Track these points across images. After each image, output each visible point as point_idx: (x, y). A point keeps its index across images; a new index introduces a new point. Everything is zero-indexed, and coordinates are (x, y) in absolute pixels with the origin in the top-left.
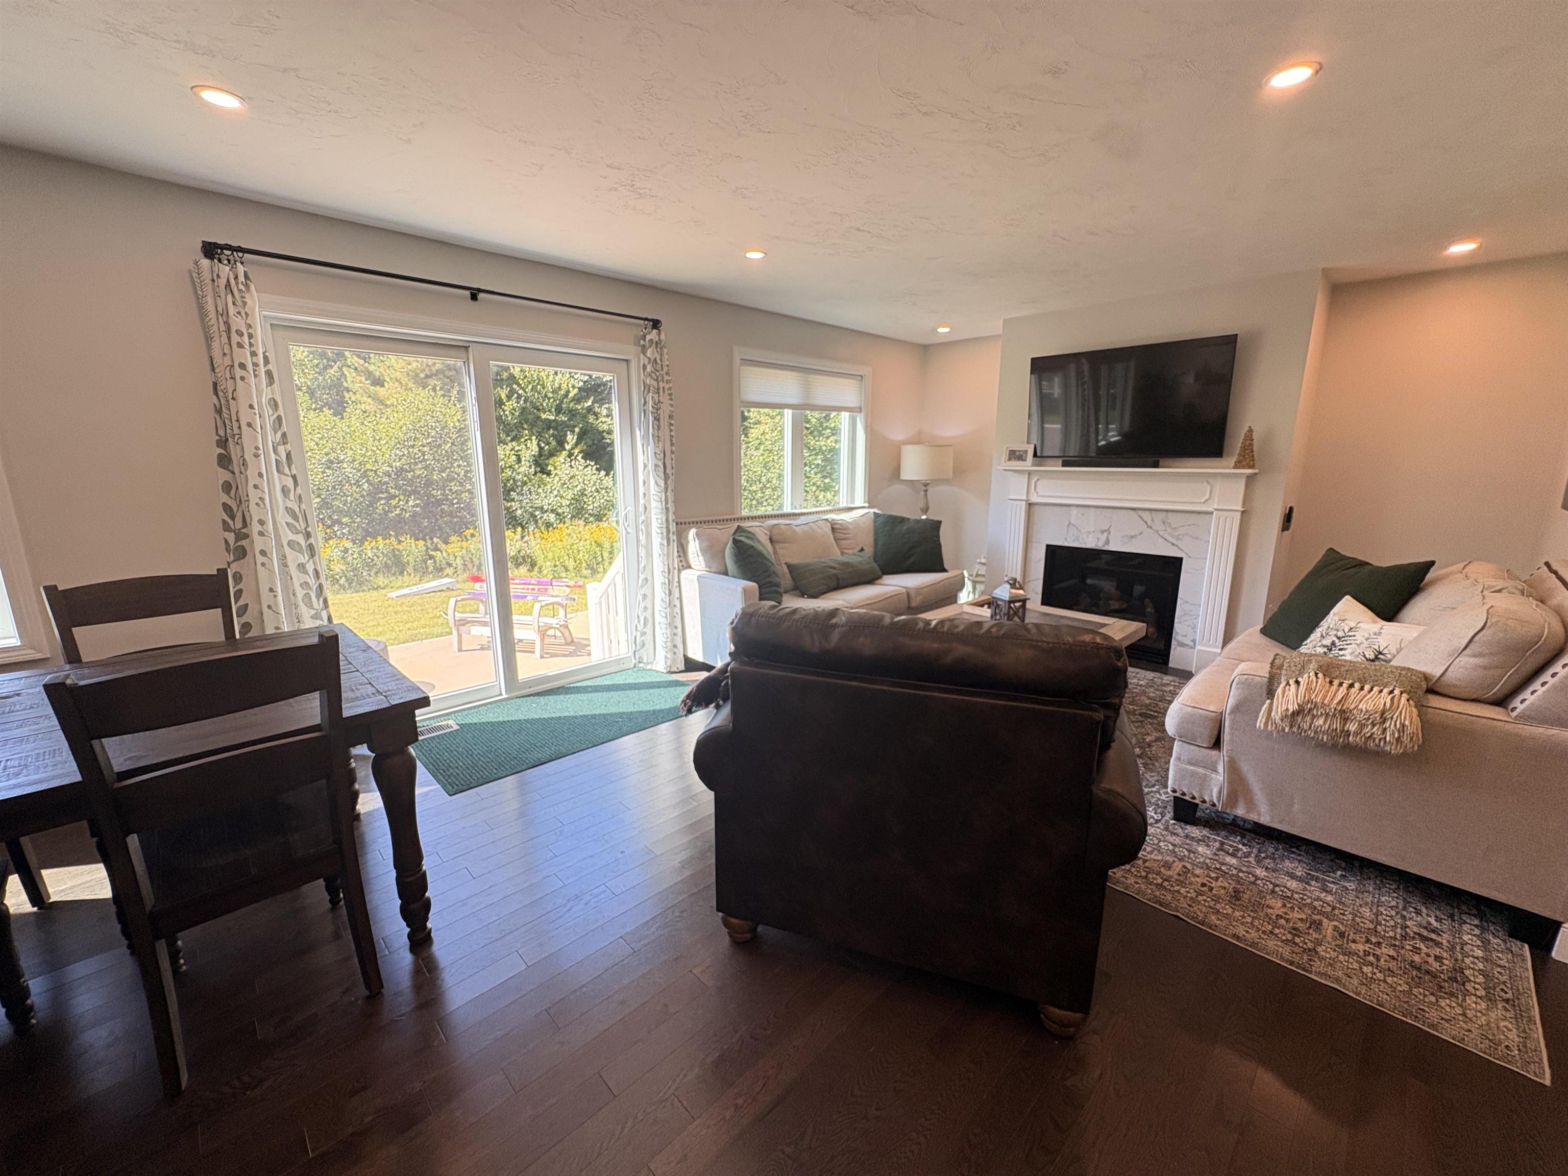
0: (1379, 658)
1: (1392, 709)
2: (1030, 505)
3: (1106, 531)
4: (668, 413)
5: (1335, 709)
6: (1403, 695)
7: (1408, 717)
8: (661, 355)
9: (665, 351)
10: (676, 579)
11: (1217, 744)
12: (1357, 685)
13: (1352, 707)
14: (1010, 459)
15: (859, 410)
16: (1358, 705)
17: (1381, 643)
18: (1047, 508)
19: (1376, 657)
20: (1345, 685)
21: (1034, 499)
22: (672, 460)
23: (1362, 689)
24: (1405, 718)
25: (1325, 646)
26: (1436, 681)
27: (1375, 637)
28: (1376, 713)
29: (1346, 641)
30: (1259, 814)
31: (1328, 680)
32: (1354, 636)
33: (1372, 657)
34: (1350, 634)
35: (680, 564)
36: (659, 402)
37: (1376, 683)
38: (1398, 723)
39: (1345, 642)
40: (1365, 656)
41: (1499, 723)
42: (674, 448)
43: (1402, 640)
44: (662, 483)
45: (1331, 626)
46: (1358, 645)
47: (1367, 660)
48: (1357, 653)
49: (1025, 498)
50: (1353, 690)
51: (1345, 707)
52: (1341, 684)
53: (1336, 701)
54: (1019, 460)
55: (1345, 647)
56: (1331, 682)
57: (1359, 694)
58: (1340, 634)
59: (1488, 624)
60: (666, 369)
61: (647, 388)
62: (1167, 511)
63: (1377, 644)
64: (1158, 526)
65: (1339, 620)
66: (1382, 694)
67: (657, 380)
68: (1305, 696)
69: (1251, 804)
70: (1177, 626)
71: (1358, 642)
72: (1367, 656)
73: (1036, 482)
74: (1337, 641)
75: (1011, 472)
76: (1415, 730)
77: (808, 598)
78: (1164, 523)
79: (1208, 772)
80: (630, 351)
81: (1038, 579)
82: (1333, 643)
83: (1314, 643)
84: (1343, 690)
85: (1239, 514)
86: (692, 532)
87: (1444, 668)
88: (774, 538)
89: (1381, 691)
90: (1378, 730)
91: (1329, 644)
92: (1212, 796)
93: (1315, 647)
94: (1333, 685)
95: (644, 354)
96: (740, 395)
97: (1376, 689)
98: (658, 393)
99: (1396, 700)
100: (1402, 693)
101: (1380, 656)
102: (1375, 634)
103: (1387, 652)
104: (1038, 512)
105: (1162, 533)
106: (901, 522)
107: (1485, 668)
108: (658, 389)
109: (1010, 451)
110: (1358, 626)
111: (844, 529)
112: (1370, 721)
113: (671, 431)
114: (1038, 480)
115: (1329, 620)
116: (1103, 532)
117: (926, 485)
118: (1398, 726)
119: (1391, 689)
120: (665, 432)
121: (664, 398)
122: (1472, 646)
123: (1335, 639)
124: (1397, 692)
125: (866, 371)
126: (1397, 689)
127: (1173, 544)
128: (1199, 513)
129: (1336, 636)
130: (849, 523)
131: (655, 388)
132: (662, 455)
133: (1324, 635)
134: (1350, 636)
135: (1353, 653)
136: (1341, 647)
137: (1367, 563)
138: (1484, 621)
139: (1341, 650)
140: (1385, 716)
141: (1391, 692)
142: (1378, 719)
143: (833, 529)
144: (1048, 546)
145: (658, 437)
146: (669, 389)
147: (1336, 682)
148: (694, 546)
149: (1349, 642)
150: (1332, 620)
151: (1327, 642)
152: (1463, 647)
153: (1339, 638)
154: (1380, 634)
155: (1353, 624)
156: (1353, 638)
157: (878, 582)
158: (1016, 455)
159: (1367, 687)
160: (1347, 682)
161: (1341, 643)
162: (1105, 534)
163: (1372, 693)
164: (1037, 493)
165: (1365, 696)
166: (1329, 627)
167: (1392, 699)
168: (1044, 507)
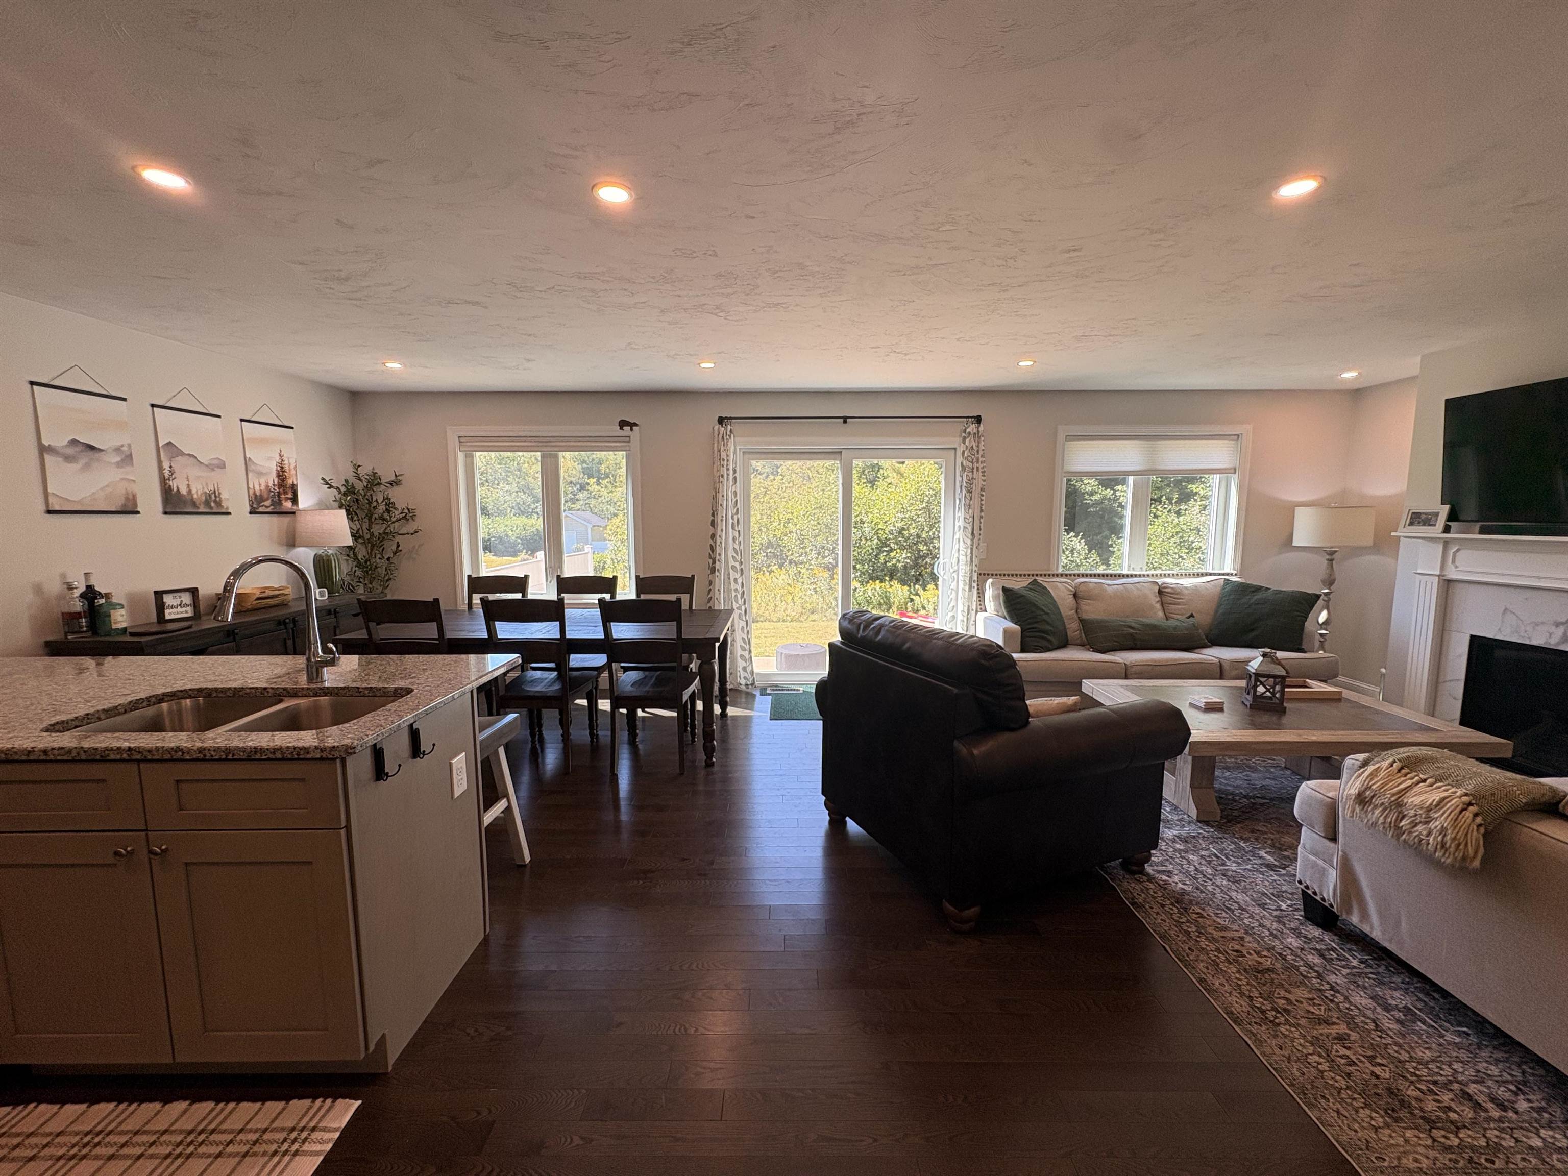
2: (1447, 585)
4: (980, 486)
8: (979, 443)
9: (982, 439)
10: (973, 618)
11: (1333, 835)
14: (1411, 524)
15: (1233, 471)
18: (1472, 587)
21: (1452, 574)
22: (981, 523)
35: (979, 607)
36: (973, 478)
42: (982, 514)
44: (969, 542)
49: (1438, 573)
54: (1424, 525)
60: (981, 453)
61: (964, 468)
67: (972, 462)
69: (1365, 916)
73: (1455, 553)
75: (1420, 540)
77: (1093, 651)
79: (1326, 866)
80: (955, 442)
86: (990, 581)
88: (1080, 594)
95: (964, 443)
96: (1063, 466)
98: (973, 472)
104: (1460, 593)
108: (973, 468)
109: (1413, 513)
111: (1177, 594)
113: (982, 500)
114: (1458, 550)
116: (1557, 625)
117: (1332, 553)
120: (976, 502)
121: (978, 475)
130: (1186, 588)
131: (969, 468)
132: (971, 519)
143: (1160, 592)
144: (1473, 638)
145: (970, 505)
146: (983, 468)
148: (989, 593)
157: (1197, 651)
158: (1417, 519)
164: (1456, 567)
168: (1467, 585)
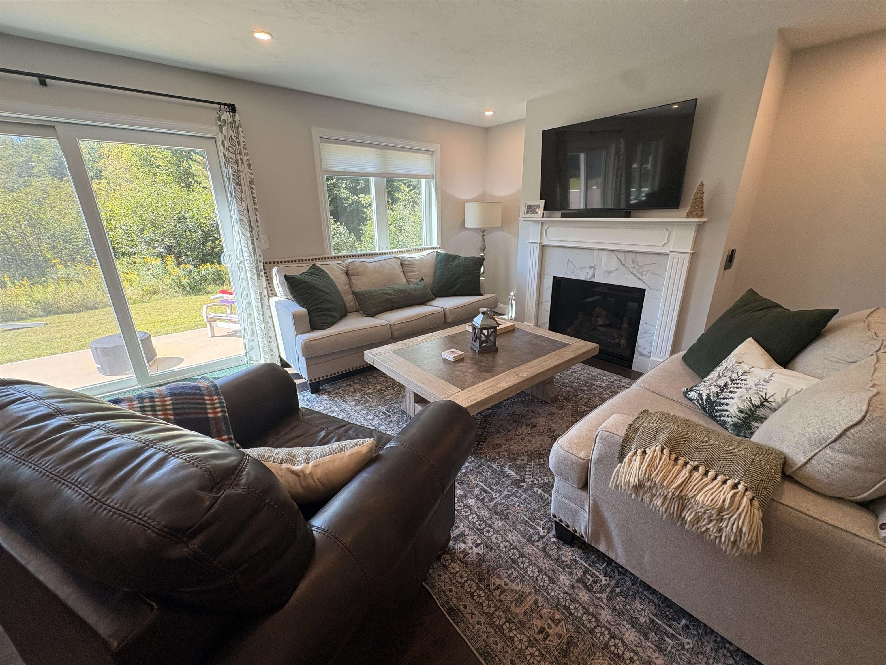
0: (764, 405)
1: (731, 509)
2: (543, 247)
3: (593, 267)
4: (248, 179)
5: (673, 494)
6: (747, 493)
7: (746, 524)
8: (238, 133)
9: (241, 130)
10: (267, 303)
11: (585, 486)
12: (701, 469)
13: (690, 495)
15: (432, 177)
16: (697, 494)
17: (769, 390)
18: (554, 249)
19: (762, 405)
20: (689, 467)
21: (546, 243)
22: (256, 215)
23: (706, 474)
24: (743, 523)
25: (718, 386)
26: (797, 470)
27: (764, 384)
28: (713, 509)
29: (737, 384)
30: (617, 555)
31: (673, 456)
32: (745, 380)
33: (758, 403)
34: (743, 377)
35: (270, 293)
36: (239, 170)
37: (722, 470)
38: (735, 527)
39: (736, 386)
40: (751, 401)
41: (861, 541)
42: (257, 207)
43: (788, 390)
44: (248, 234)
45: (729, 367)
46: (746, 389)
47: (753, 405)
48: (744, 398)
49: (539, 242)
50: (696, 475)
51: (683, 494)
52: (686, 464)
53: (675, 485)
55: (736, 390)
56: (677, 459)
57: (702, 479)
58: (734, 376)
59: (868, 418)
60: (242, 144)
61: (227, 160)
62: (636, 252)
63: (765, 391)
64: (630, 265)
65: (737, 362)
66: (725, 486)
67: (234, 153)
68: (645, 474)
69: (610, 545)
70: (639, 341)
71: (748, 387)
72: (754, 402)
73: (546, 229)
74: (730, 383)
75: (530, 222)
76: (754, 538)
77: (366, 316)
78: (633, 261)
79: (579, 508)
80: (212, 131)
81: (548, 301)
82: (726, 385)
83: (711, 381)
84: (685, 473)
85: (688, 256)
86: (275, 269)
87: (807, 458)
88: (350, 272)
89: (724, 482)
90: (714, 526)
91: (722, 385)
92: (581, 529)
93: (710, 386)
94: (677, 465)
95: (222, 133)
96: (321, 166)
97: (720, 478)
98: (237, 164)
99: (737, 498)
100: (746, 490)
101: (765, 403)
102: (764, 381)
103: (773, 400)
104: (549, 252)
105: (631, 270)
106: (453, 259)
107: (855, 469)
108: (237, 160)
109: (528, 205)
110: (751, 370)
111: (412, 265)
112: (707, 516)
113: (253, 193)
114: (548, 227)
115: (729, 360)
116: (591, 268)
117: (483, 231)
118: (734, 531)
119: (737, 481)
120: (246, 195)
121: (243, 168)
122: (842, 440)
123: (728, 380)
124: (741, 488)
125: (436, 147)
126: (742, 483)
127: (639, 278)
128: (659, 254)
129: (730, 378)
130: (416, 260)
131: (233, 159)
132: (245, 212)
133: (721, 375)
134: (742, 380)
135: (741, 397)
136: (732, 389)
137: (777, 306)
138: (863, 414)
139: (731, 392)
140: (722, 514)
141: (735, 486)
142: (714, 516)
143: (402, 264)
144: (554, 277)
145: (241, 198)
146: (247, 160)
147: (681, 462)
148: (277, 280)
149: (739, 386)
150: (731, 360)
151: (721, 383)
152: (835, 436)
153: (732, 380)
154: (767, 381)
155: (746, 368)
156: (744, 382)
157: (428, 303)
158: (530, 209)
159: (711, 474)
160: (692, 463)
161: (733, 385)
162: (592, 270)
163: (715, 482)
164: (547, 238)
165: (706, 485)
166: (726, 368)
167: (734, 495)
168: (551, 248)
